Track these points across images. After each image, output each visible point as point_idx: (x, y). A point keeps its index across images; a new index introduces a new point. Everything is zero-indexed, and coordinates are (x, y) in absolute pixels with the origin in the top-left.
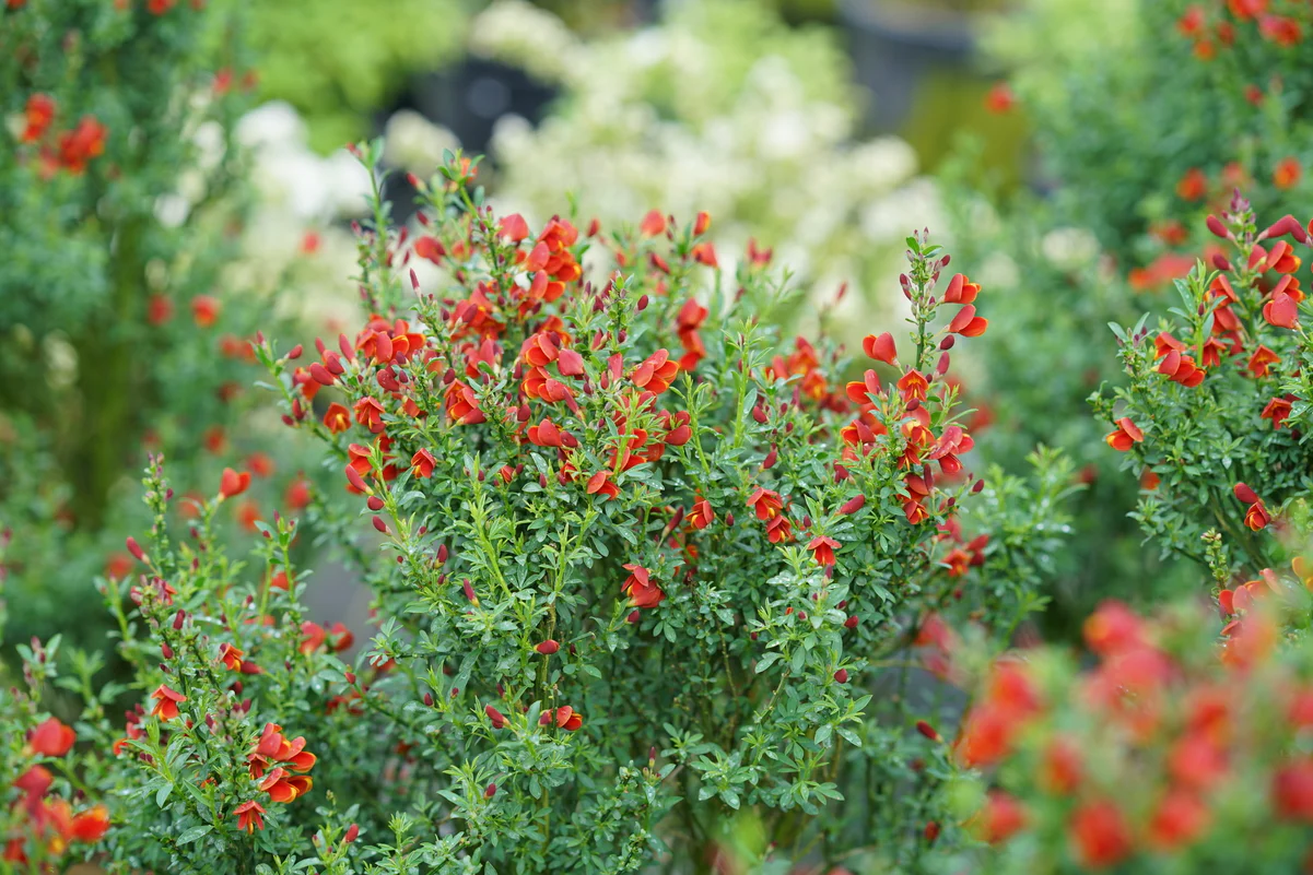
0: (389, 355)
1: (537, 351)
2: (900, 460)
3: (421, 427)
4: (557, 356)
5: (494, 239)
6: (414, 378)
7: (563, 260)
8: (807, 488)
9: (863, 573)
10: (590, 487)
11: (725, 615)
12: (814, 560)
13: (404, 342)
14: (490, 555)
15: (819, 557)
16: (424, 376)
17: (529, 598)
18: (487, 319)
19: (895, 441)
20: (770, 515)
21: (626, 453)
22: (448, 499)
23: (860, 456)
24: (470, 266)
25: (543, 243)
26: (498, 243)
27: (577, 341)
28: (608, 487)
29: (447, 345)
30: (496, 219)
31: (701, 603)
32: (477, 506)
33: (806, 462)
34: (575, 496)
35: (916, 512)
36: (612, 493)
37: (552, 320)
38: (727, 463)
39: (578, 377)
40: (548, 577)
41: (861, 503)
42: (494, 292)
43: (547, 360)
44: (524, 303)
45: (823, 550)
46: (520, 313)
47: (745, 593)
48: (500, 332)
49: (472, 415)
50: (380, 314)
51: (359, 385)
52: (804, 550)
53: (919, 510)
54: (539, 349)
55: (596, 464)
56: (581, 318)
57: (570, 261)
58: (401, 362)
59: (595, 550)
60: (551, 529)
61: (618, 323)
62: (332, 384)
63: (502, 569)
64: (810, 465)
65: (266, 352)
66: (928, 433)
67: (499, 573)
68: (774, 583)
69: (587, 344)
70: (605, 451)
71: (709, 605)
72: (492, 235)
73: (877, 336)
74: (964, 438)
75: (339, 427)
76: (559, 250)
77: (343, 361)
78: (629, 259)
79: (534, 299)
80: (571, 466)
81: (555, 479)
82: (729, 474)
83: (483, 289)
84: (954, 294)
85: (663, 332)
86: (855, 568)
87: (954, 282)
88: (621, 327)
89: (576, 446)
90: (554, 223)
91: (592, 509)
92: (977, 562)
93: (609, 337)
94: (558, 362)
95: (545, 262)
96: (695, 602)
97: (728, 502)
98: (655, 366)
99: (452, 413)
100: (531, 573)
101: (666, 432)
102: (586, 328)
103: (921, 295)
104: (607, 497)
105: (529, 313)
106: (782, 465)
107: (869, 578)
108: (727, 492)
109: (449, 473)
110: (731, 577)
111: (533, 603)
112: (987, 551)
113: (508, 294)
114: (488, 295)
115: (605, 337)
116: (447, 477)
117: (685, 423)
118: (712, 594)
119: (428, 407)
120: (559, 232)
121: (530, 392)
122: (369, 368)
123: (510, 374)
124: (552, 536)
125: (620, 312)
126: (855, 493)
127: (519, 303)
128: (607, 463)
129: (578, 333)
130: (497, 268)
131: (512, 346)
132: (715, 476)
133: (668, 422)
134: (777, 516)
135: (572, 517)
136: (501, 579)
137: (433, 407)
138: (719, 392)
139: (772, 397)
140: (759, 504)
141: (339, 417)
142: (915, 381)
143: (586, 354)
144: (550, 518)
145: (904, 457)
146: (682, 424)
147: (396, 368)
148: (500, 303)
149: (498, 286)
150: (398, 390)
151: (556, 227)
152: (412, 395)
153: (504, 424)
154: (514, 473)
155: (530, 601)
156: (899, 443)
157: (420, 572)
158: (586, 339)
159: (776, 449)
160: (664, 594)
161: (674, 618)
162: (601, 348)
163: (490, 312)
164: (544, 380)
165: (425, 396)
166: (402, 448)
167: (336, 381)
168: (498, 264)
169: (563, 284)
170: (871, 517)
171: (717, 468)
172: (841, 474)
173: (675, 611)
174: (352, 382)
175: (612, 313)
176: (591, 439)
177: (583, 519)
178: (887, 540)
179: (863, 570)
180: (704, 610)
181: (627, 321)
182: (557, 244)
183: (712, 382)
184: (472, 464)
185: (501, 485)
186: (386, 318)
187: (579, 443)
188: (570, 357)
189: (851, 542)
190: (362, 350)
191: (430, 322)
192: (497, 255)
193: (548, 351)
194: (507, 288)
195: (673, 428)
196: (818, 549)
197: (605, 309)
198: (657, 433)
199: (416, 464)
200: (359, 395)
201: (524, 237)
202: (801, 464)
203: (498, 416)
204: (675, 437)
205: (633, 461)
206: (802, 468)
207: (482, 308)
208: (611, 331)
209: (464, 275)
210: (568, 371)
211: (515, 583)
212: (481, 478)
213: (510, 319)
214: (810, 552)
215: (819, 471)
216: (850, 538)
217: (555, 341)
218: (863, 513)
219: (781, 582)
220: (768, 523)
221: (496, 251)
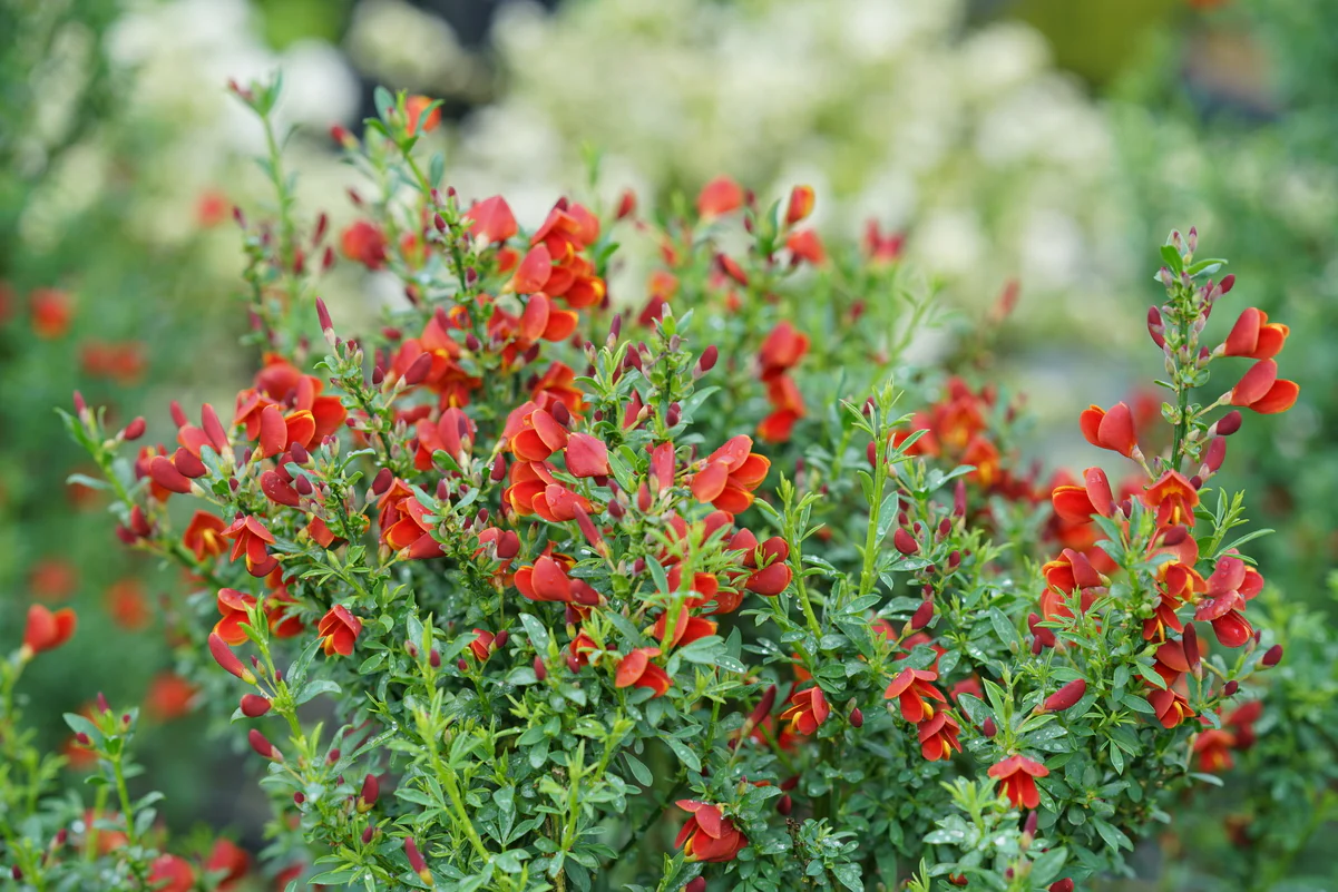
0: (282, 445)
1: (530, 438)
2: (1147, 624)
3: (339, 563)
4: (564, 443)
5: (460, 241)
6: (322, 487)
7: (575, 273)
8: (984, 660)
9: (1080, 806)
10: (622, 676)
11: (849, 877)
12: (1004, 800)
13: (307, 421)
14: (450, 791)
15: (1012, 796)
16: (339, 482)
17: (517, 869)
18: (450, 370)
19: (1140, 594)
20: (926, 715)
21: (682, 616)
22: (384, 682)
23: (1076, 612)
24: (425, 278)
25: (542, 245)
26: (467, 249)
27: (599, 416)
28: (653, 674)
29: (380, 423)
30: (465, 206)
31: (808, 857)
32: (428, 713)
33: (982, 614)
34: (595, 688)
35: (1173, 707)
36: (659, 686)
37: (557, 370)
38: (850, 620)
39: (601, 480)
40: (551, 826)
41: (1079, 691)
42: (462, 328)
43: (548, 452)
44: (511, 345)
45: (1019, 782)
46: (504, 361)
47: (880, 827)
48: (472, 389)
49: (422, 544)
50: (282, 354)
51: (232, 494)
52: (988, 784)
53: (1177, 705)
54: (534, 431)
55: (630, 637)
56: (604, 376)
57: (586, 274)
58: (300, 460)
59: (630, 780)
60: (555, 745)
61: (665, 394)
62: (189, 491)
63: (472, 811)
64: (988, 619)
65: (87, 428)
66: (1196, 579)
67: (466, 820)
68: (937, 841)
69: (614, 421)
70: (646, 610)
71: (822, 859)
72: (455, 235)
73: (1105, 410)
74: (1248, 573)
75: (208, 550)
76: (567, 258)
77: (206, 451)
78: (681, 256)
79: (527, 339)
80: (588, 641)
81: (561, 663)
82: (854, 638)
83: (444, 323)
84: (1242, 343)
85: (738, 378)
86: (1068, 796)
87: (1243, 321)
88: (672, 398)
89: (596, 603)
90: (559, 212)
91: (625, 714)
92: (1243, 742)
93: (651, 413)
94: (565, 454)
95: (544, 279)
96: (798, 853)
97: (852, 684)
98: (730, 466)
99: (389, 539)
100: (521, 817)
101: (748, 573)
102: (612, 393)
103: (1183, 343)
104: (649, 693)
105: (519, 361)
106: (941, 620)
107: (1090, 812)
108: (852, 669)
109: (385, 640)
110: (856, 801)
111: (524, 878)
112: (1262, 726)
113: (484, 329)
114: (452, 333)
115: (644, 410)
116: (384, 647)
117: (780, 559)
118: (827, 841)
119: (347, 531)
120: (568, 228)
121: (519, 504)
122: (250, 464)
123: (486, 471)
124: (556, 757)
125: (669, 374)
126: (1069, 675)
127: (501, 346)
128: (649, 630)
129: (599, 402)
130: (465, 289)
131: (492, 415)
132: (830, 642)
133: (751, 554)
134: (937, 714)
135: (590, 727)
136: (471, 831)
137: (356, 532)
138: (832, 487)
139: (923, 502)
140: (908, 697)
141: (208, 535)
142: (1173, 490)
143: (613, 440)
144: (553, 728)
145: (1155, 620)
146: (774, 562)
147: (292, 468)
148: (471, 346)
149: (467, 315)
150: (297, 505)
151: (562, 220)
152: (319, 512)
153: (475, 562)
154: (492, 646)
155: (518, 875)
156: (1146, 597)
157: (333, 822)
158: (613, 411)
159: (932, 595)
160: (745, 838)
161: (761, 875)
162: (638, 427)
163: (455, 358)
164: (541, 486)
165: (343, 514)
166: (309, 593)
167: (194, 486)
168: (467, 284)
169: (575, 315)
170: (1093, 715)
171: (833, 625)
172: (1044, 641)
173: (764, 864)
174: (219, 490)
175: (656, 377)
176: (621, 590)
177: (609, 730)
178: (1122, 751)
179: (1080, 800)
180: (814, 869)
181: (681, 389)
182: (564, 246)
183: (820, 470)
184: (421, 635)
185: (472, 665)
186: (293, 360)
187: (602, 597)
188: (586, 448)
189: (1060, 754)
190: (244, 425)
191: (352, 386)
192: (464, 268)
193: (548, 438)
194: (482, 321)
195: (761, 567)
196: (1011, 779)
197: (644, 368)
198: (733, 575)
199: (327, 633)
200: (232, 509)
201: (512, 233)
202: (973, 617)
203: (465, 550)
204: (763, 583)
205: (693, 631)
206: (974, 623)
207: (442, 353)
208: (654, 405)
209: (417, 292)
210: (582, 470)
211: (494, 835)
212: (435, 662)
213: (489, 372)
214: (997, 789)
215: (1003, 630)
216: (1058, 747)
217: (559, 418)
218: (1081, 709)
219: (948, 839)
220: (921, 725)
221: (463, 262)
